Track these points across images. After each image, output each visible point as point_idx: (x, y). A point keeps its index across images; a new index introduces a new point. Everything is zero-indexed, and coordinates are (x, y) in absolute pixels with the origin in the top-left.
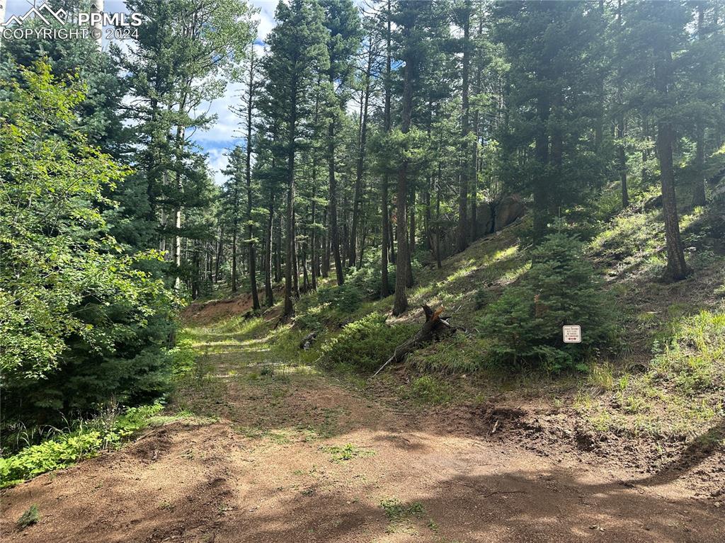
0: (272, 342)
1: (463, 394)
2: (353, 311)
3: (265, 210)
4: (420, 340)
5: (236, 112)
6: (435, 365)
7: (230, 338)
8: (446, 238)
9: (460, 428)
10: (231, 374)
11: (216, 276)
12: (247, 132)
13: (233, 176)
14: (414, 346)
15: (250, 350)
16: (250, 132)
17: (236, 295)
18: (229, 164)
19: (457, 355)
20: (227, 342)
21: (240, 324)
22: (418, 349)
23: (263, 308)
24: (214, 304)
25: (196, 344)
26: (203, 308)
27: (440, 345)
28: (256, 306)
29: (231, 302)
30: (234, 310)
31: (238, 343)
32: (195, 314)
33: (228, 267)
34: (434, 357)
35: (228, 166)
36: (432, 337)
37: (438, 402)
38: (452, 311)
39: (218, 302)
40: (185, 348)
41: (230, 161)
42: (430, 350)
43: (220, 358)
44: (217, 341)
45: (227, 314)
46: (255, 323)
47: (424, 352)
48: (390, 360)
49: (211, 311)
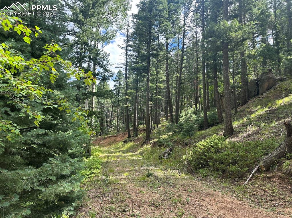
0: (141, 154)
3: (134, 91)
7: (119, 152)
10: (126, 175)
11: (110, 126)
13: (118, 82)
15: (132, 158)
16: (127, 56)
17: (119, 133)
18: (116, 77)
20: (118, 154)
21: (122, 145)
23: (133, 138)
24: (109, 137)
25: (101, 155)
26: (104, 139)
28: (129, 137)
29: (117, 136)
30: (118, 140)
31: (123, 155)
32: (101, 142)
33: (115, 122)
35: (116, 78)
39: (111, 136)
40: (96, 157)
41: (117, 76)
43: (116, 163)
44: (112, 153)
45: (115, 142)
46: (129, 144)
48: (256, 169)
49: (108, 140)
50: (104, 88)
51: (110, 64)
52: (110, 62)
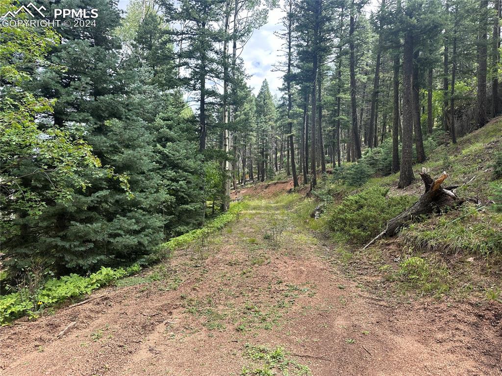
1: (467, 285)
2: (360, 185)
3: (301, 110)
4: (418, 213)
5: (280, 35)
6: (432, 243)
8: (464, 117)
9: (457, 338)
12: (288, 50)
14: (410, 219)
16: (290, 50)
17: (289, 177)
19: (463, 231)
22: (414, 222)
23: (301, 186)
24: (275, 184)
26: (267, 187)
27: (442, 219)
28: (296, 184)
32: (262, 191)
34: (432, 233)
36: (433, 209)
37: (429, 292)
38: (463, 182)
39: (277, 183)
42: (429, 224)
45: (283, 191)
47: (421, 226)
48: (382, 233)
49: (273, 189)
50: (264, 104)
51: (246, 76)
52: (246, 72)
